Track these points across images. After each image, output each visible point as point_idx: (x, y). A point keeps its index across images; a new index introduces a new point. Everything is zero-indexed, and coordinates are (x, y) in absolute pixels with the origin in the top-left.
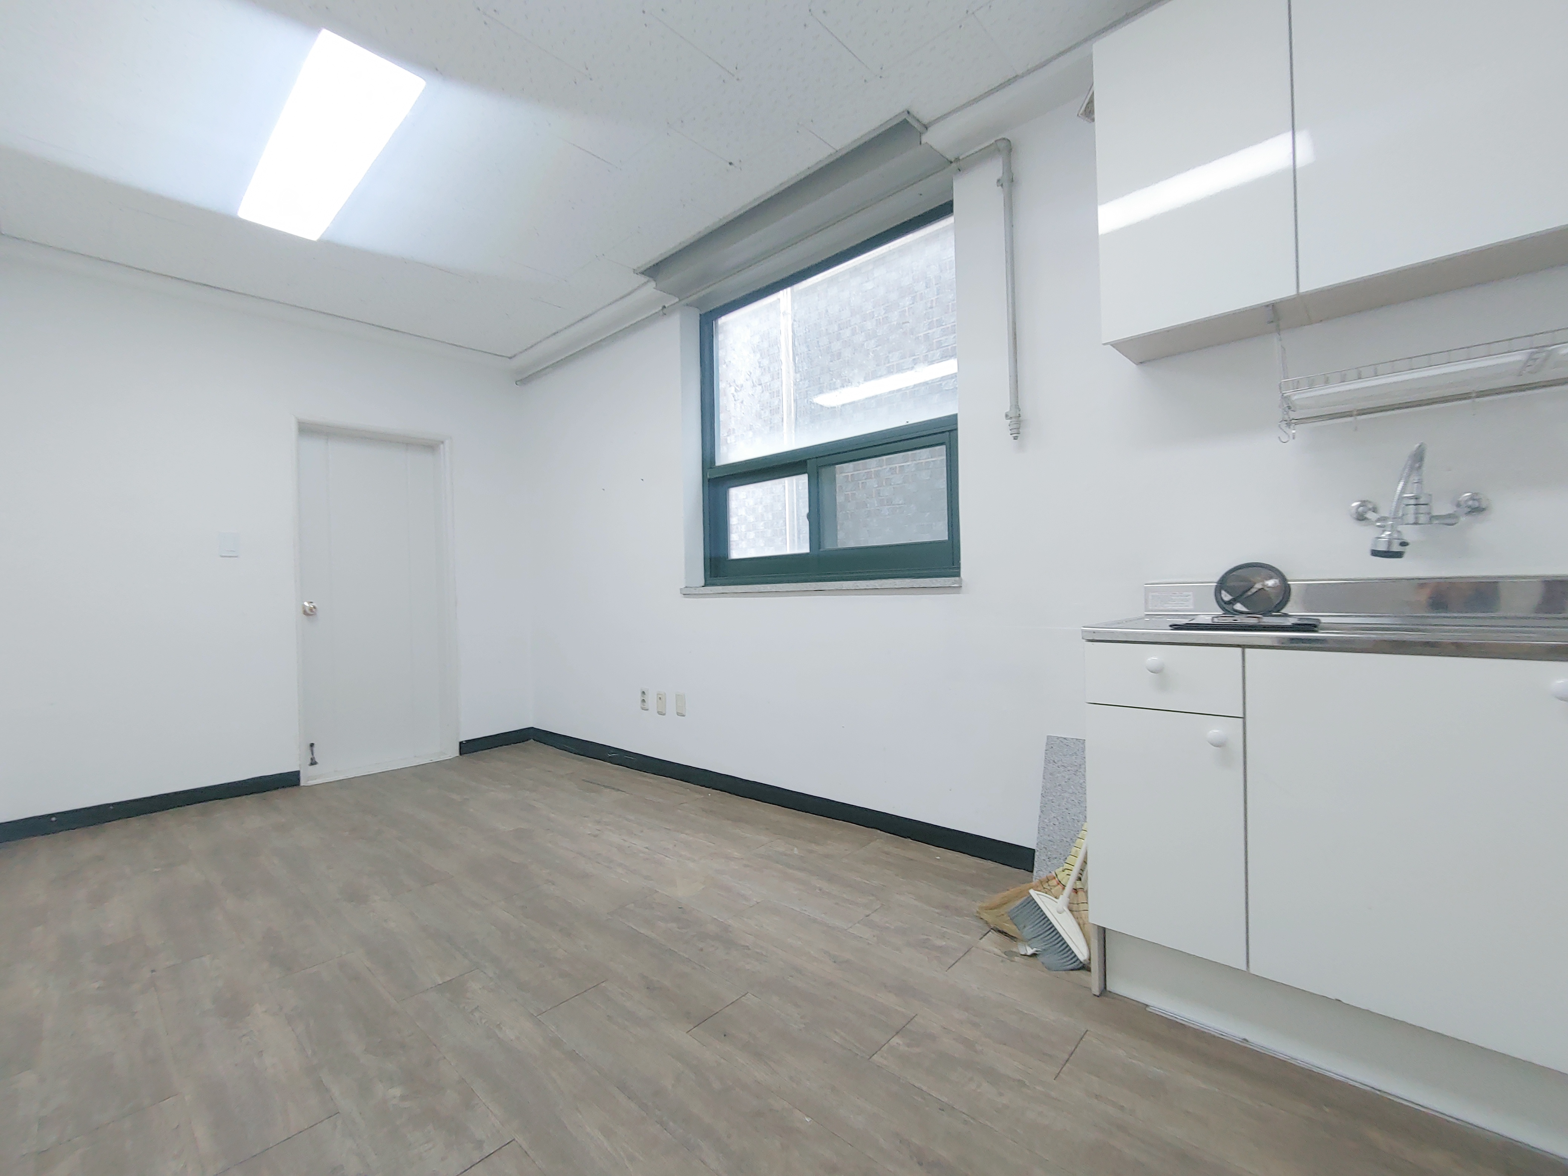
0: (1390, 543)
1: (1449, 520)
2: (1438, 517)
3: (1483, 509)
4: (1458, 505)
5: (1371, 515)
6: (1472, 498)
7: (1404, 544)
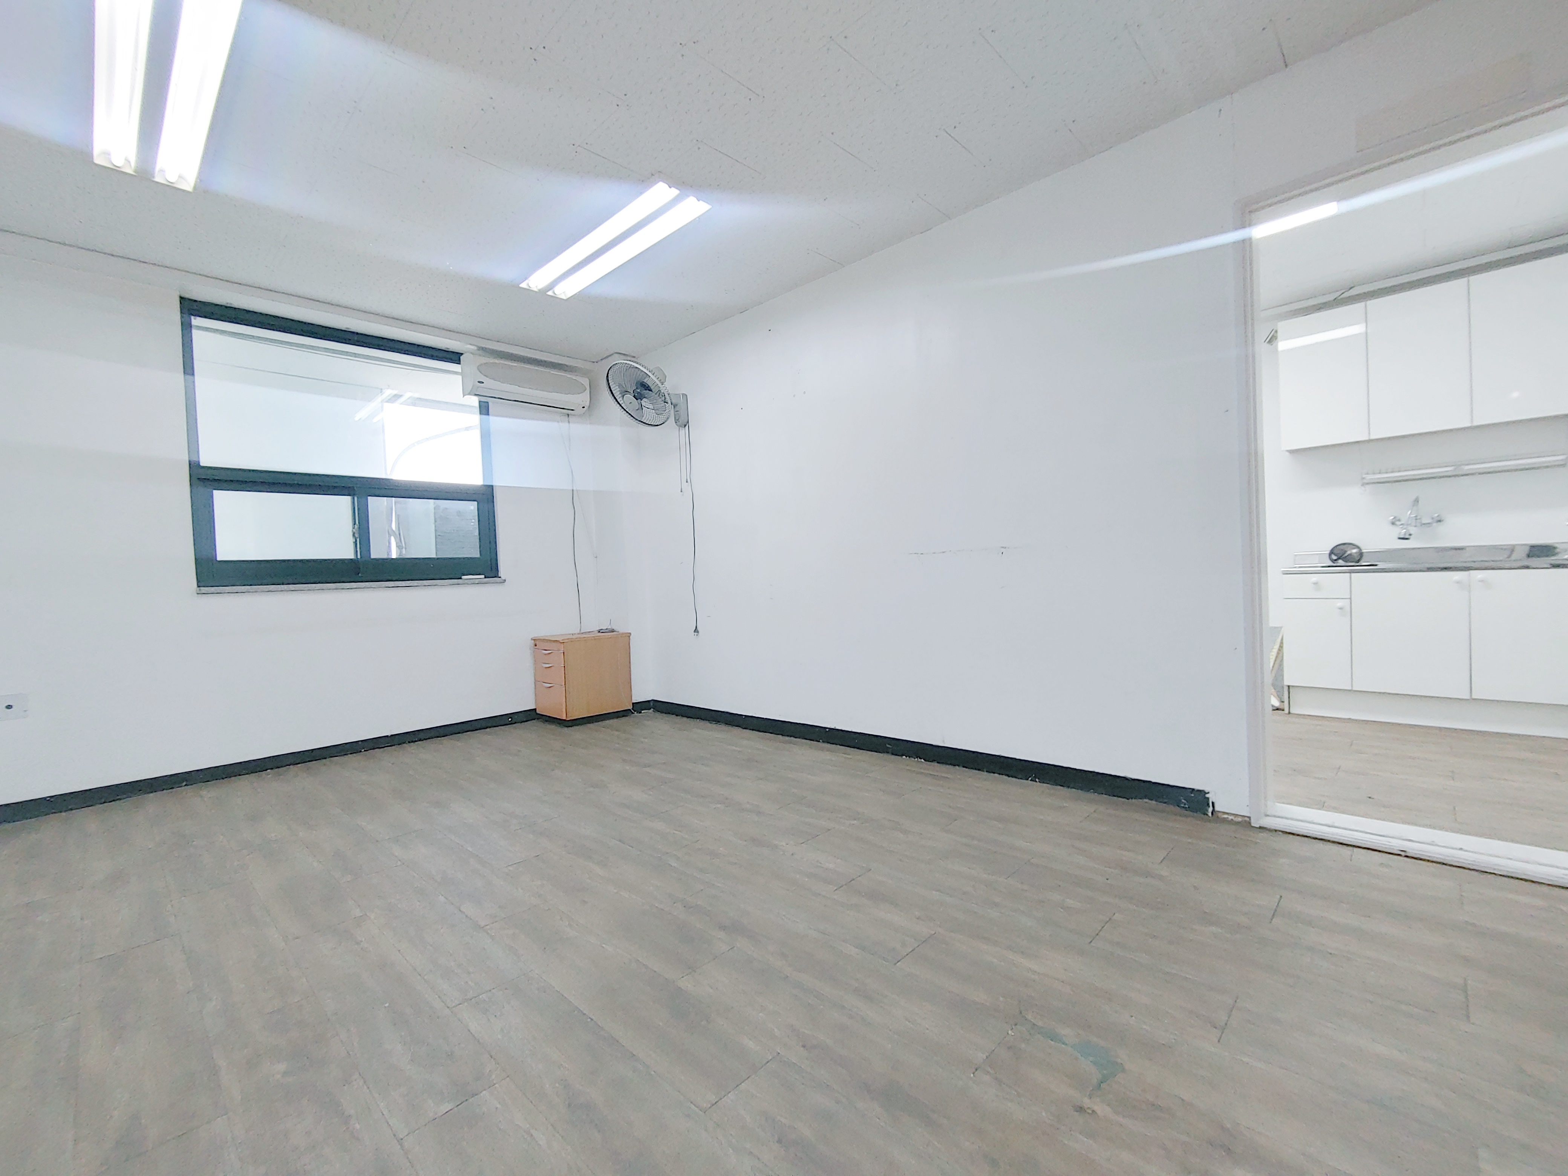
0: (1405, 534)
1: (1429, 524)
2: (1424, 524)
3: (1443, 521)
4: (1433, 518)
5: (1398, 523)
6: (1438, 516)
7: (1410, 535)
